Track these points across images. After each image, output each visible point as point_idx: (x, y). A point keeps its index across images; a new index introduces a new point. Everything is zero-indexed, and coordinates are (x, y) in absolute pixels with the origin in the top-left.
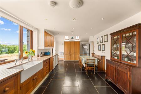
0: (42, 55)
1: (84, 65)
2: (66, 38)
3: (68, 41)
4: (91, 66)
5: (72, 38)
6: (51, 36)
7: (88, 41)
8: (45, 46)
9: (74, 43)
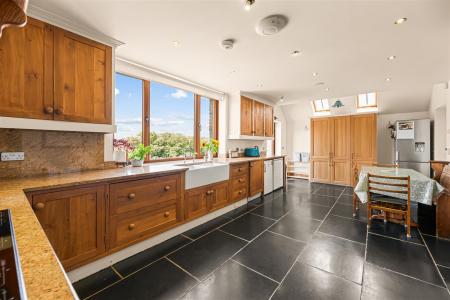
0: (236, 154)
1: (363, 197)
2: (319, 108)
3: (328, 114)
4: (397, 207)
5: (338, 104)
6: (261, 105)
7: (427, 108)
8: (242, 133)
9: (348, 119)
